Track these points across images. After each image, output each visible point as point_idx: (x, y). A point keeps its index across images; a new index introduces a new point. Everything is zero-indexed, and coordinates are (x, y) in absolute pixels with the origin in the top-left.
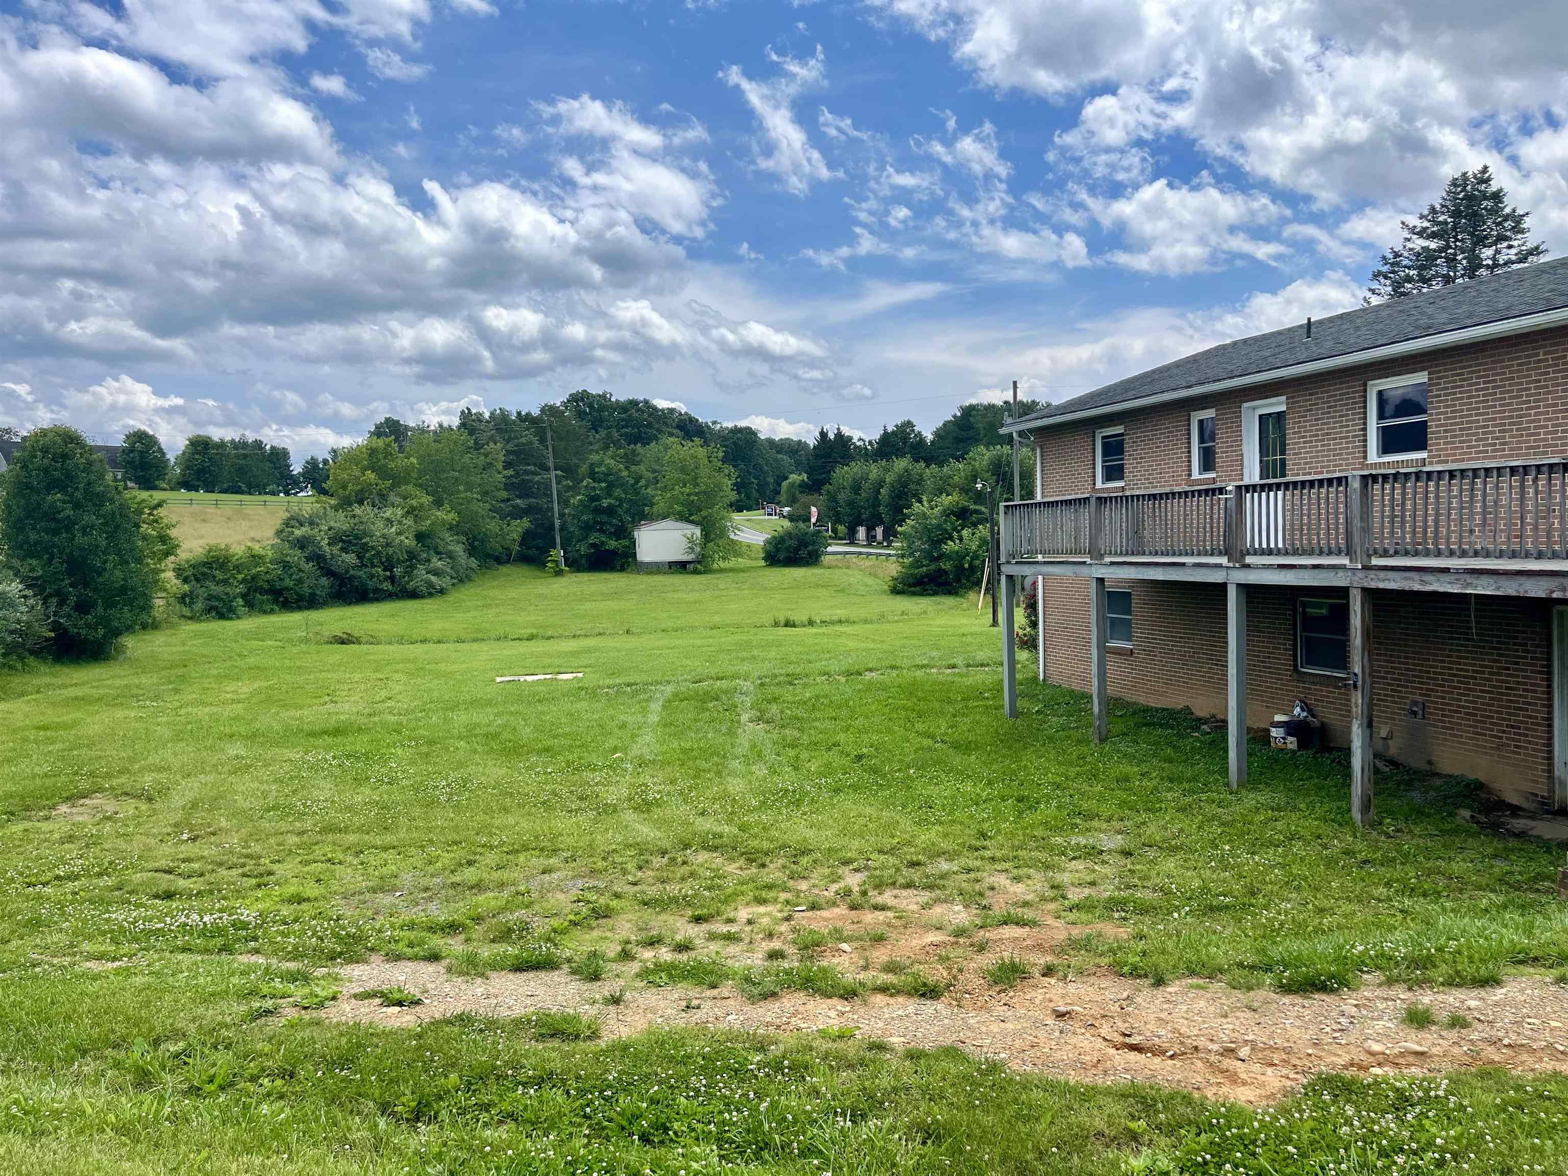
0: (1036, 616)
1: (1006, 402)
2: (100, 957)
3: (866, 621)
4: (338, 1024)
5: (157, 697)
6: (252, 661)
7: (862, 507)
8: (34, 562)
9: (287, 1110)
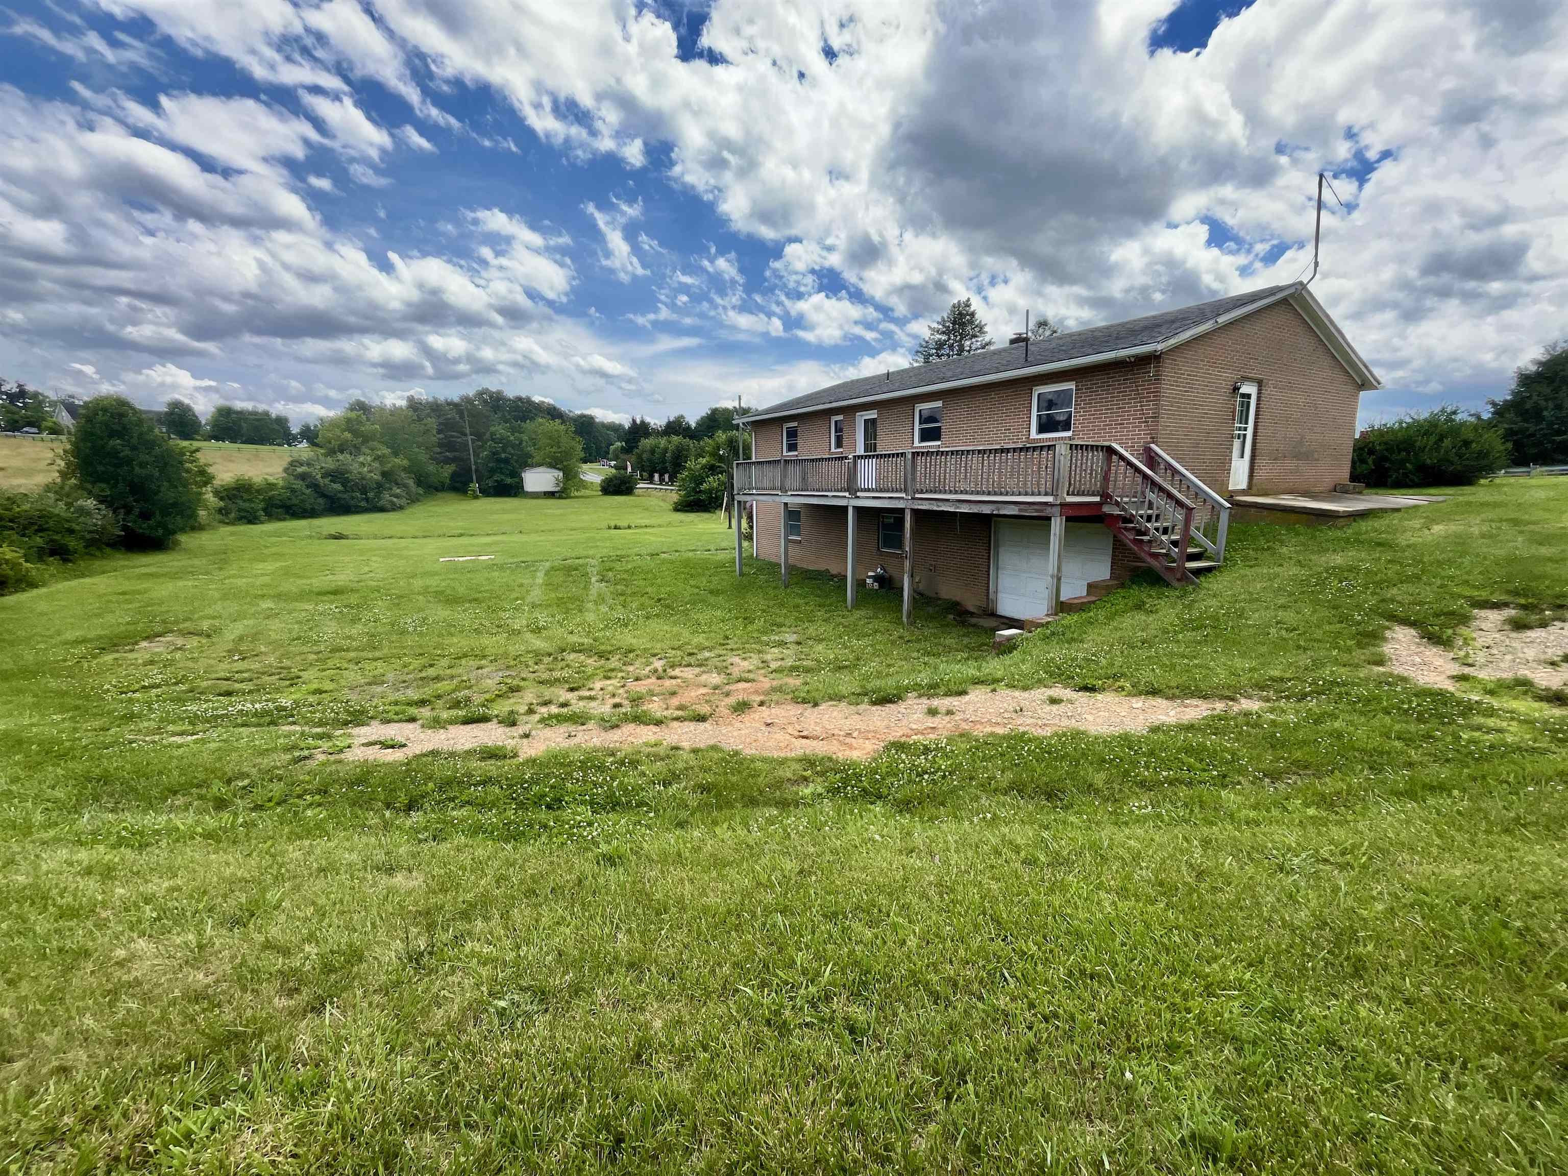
0: (753, 522)
1: (734, 408)
2: (181, 734)
4: (353, 762)
5: (207, 573)
6: (273, 550)
7: (656, 463)
8: (103, 485)
9: (324, 812)
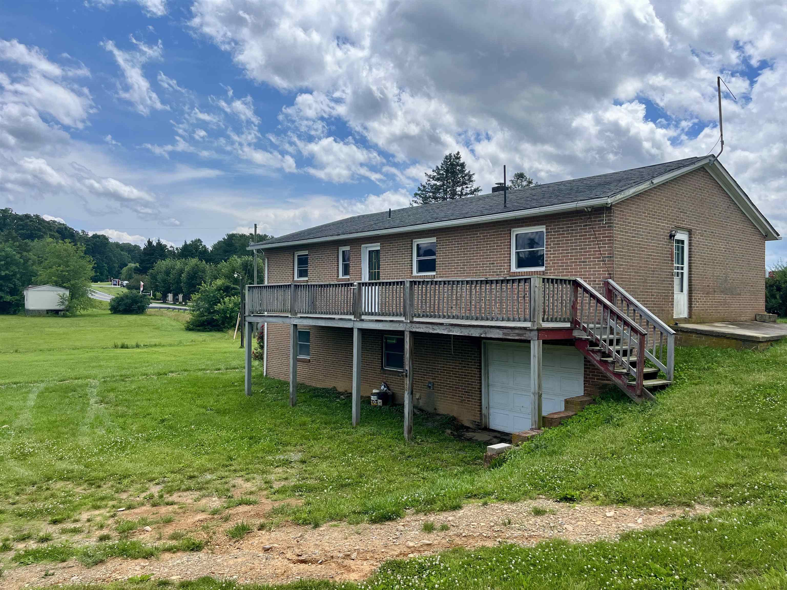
0: (263, 343)
1: (251, 234)
3: (171, 345)
7: (171, 283)
